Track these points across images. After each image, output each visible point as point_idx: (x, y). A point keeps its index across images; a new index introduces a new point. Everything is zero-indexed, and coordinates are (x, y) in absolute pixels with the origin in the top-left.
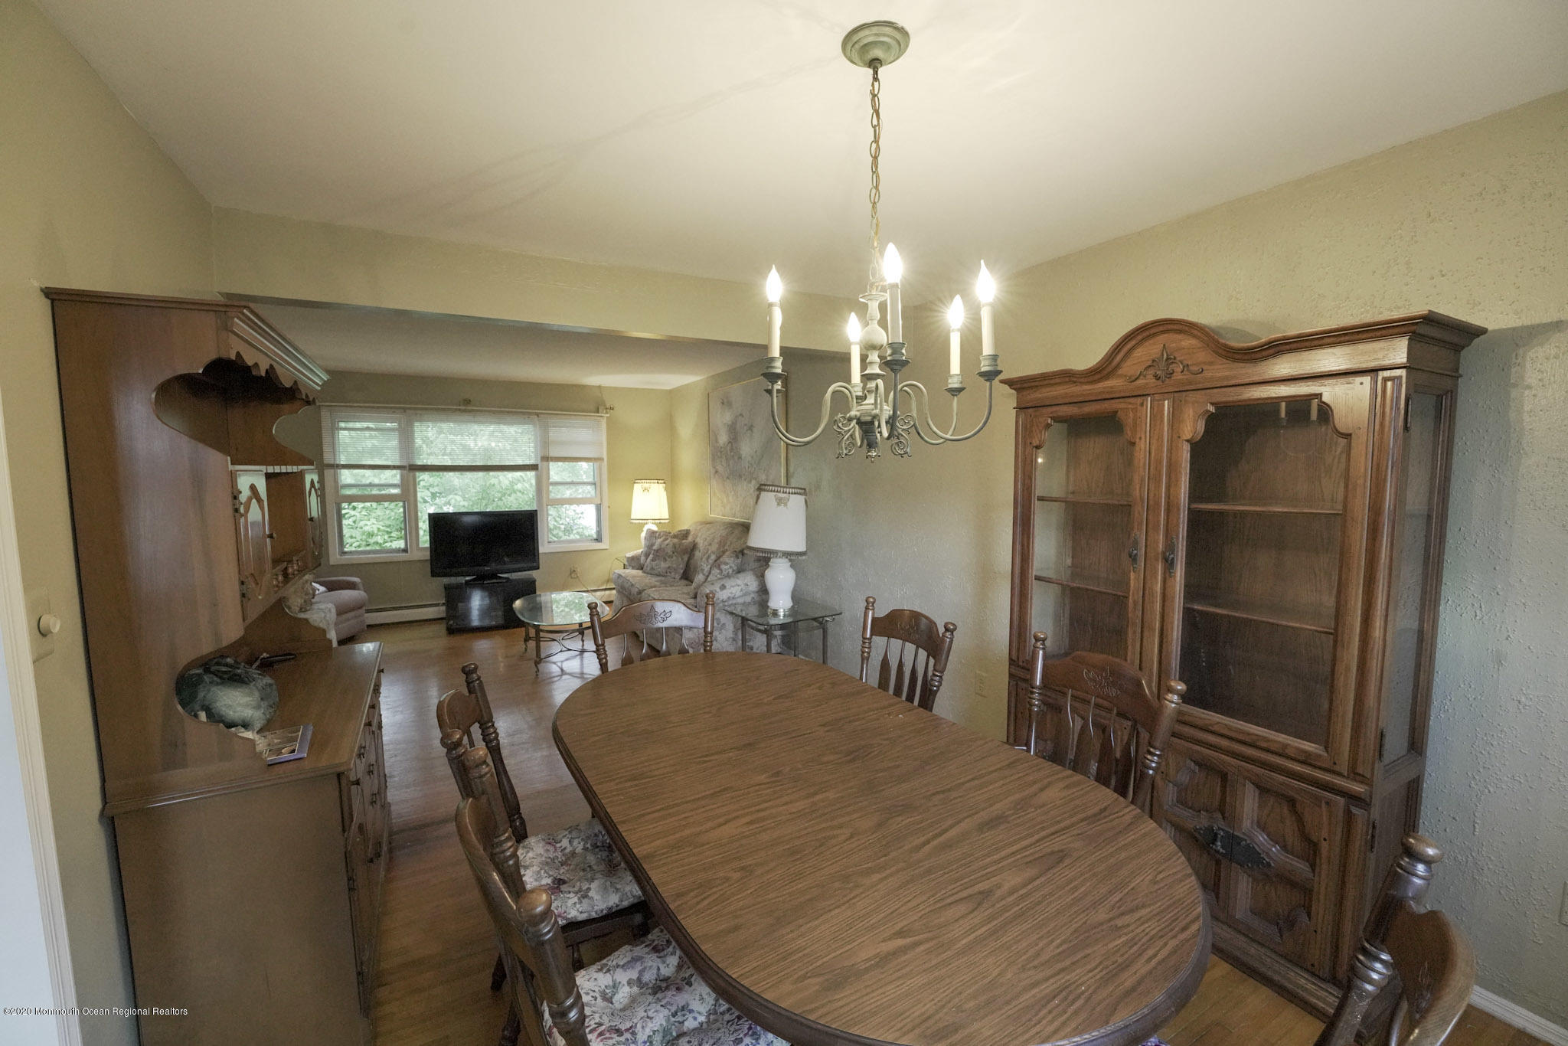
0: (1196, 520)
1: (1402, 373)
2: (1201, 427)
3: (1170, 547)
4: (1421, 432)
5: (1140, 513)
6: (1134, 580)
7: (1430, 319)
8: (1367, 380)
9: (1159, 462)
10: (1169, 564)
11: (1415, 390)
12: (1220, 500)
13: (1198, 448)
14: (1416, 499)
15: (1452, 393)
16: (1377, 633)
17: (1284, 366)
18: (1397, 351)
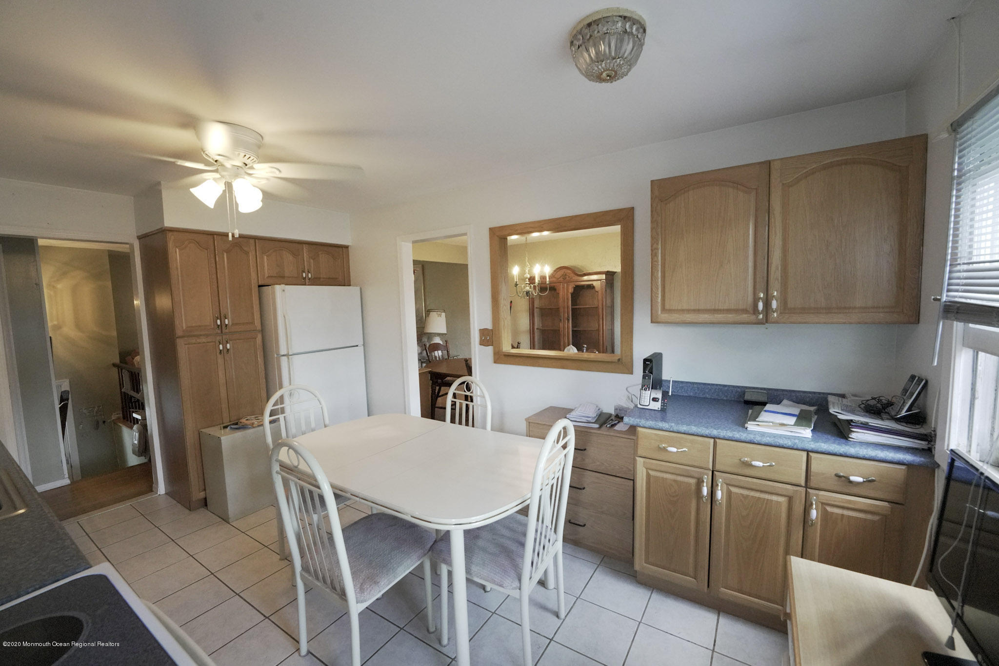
0: (573, 309)
1: (604, 281)
2: (573, 290)
3: (568, 316)
4: (608, 291)
5: (562, 310)
6: (561, 325)
7: (608, 272)
8: (600, 281)
9: (565, 298)
10: (568, 320)
11: (607, 283)
12: (576, 306)
13: (572, 294)
14: (609, 304)
15: (613, 283)
16: (604, 328)
17: (586, 278)
18: (604, 276)
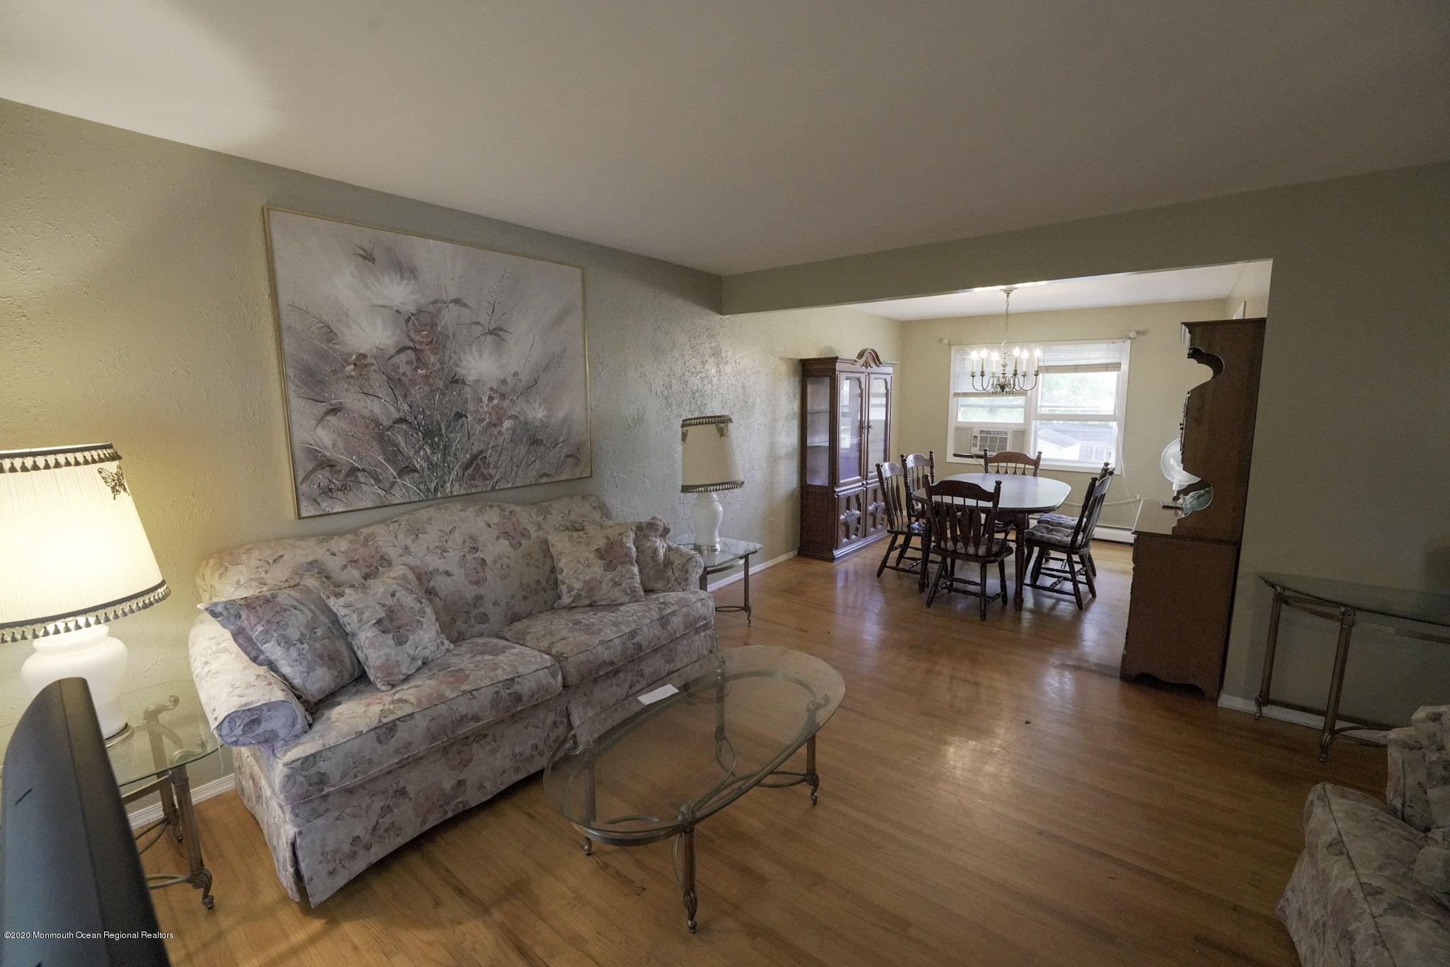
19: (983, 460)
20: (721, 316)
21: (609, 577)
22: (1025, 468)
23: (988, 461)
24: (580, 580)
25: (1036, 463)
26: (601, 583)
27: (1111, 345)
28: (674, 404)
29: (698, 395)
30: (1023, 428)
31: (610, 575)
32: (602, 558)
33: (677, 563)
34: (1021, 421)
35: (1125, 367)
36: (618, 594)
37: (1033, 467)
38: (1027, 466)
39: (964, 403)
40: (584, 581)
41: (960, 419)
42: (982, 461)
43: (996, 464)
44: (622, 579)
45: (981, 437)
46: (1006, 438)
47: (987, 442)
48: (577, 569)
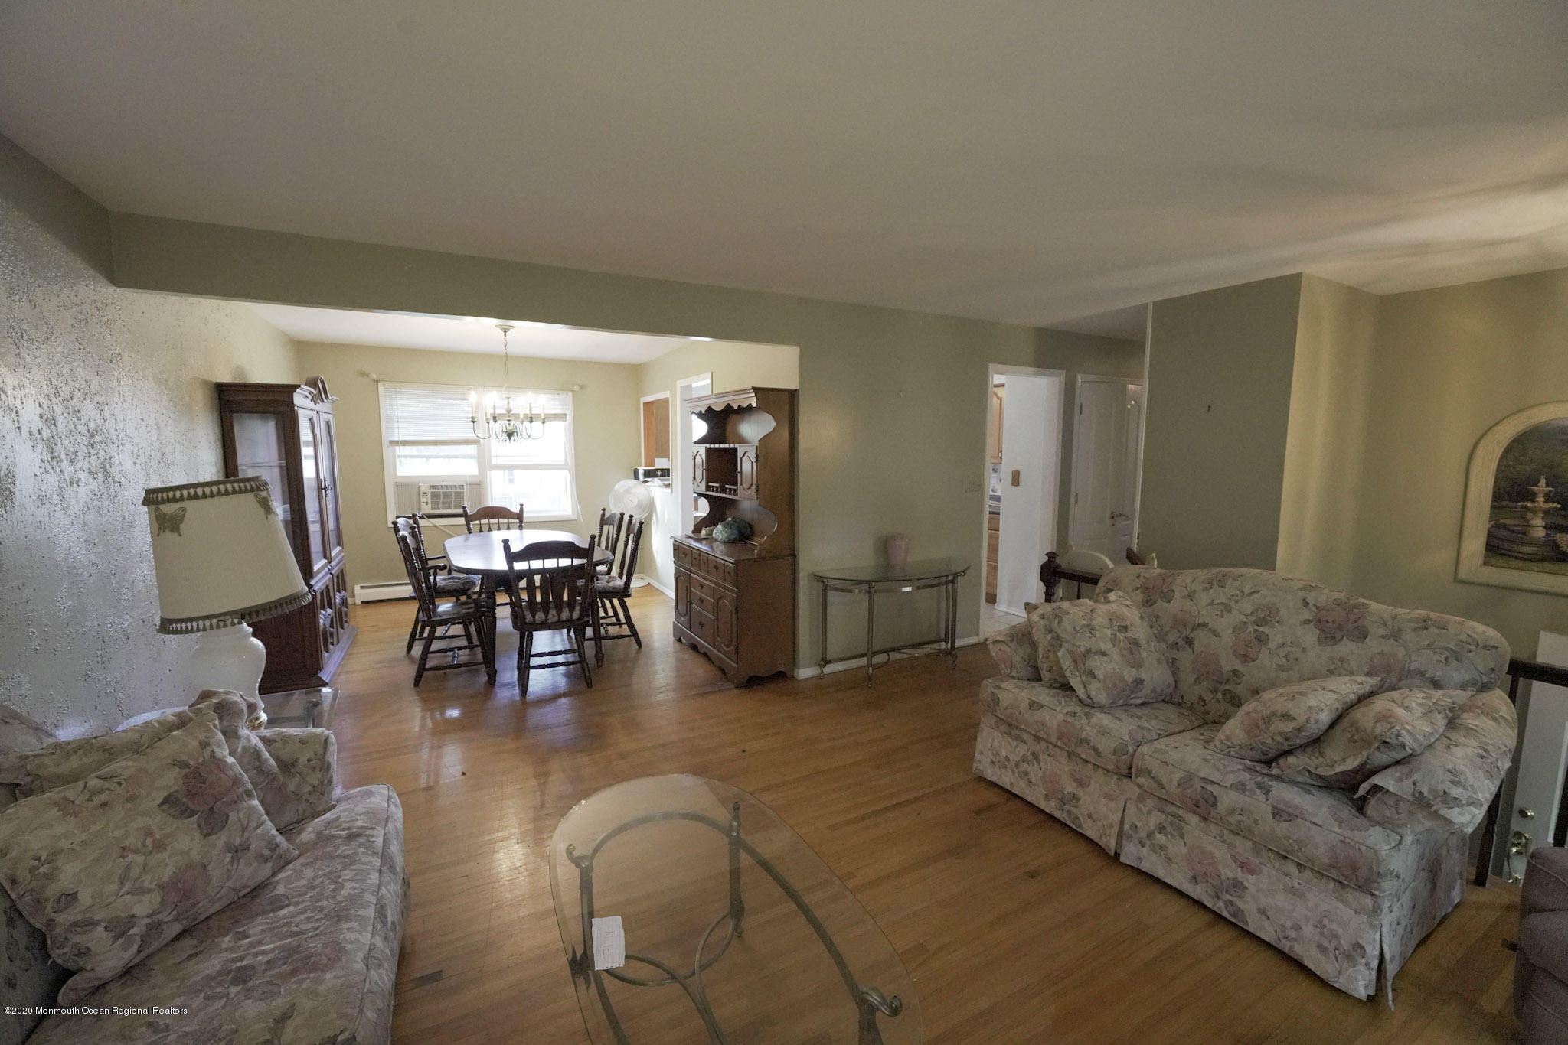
19: (463, 519)
20: (115, 288)
21: (220, 844)
22: (508, 523)
23: (468, 519)
24: (149, 891)
25: (519, 516)
26: (205, 867)
27: (557, 396)
28: (63, 456)
29: (98, 438)
30: (477, 480)
31: (220, 840)
32: (186, 813)
33: (303, 759)
34: (475, 472)
35: (569, 417)
36: (248, 871)
37: (518, 521)
38: (511, 521)
39: (402, 453)
40: (161, 887)
41: (400, 473)
42: (462, 521)
43: (478, 522)
44: (246, 835)
45: (432, 493)
46: (462, 493)
47: (440, 499)
48: (128, 869)
